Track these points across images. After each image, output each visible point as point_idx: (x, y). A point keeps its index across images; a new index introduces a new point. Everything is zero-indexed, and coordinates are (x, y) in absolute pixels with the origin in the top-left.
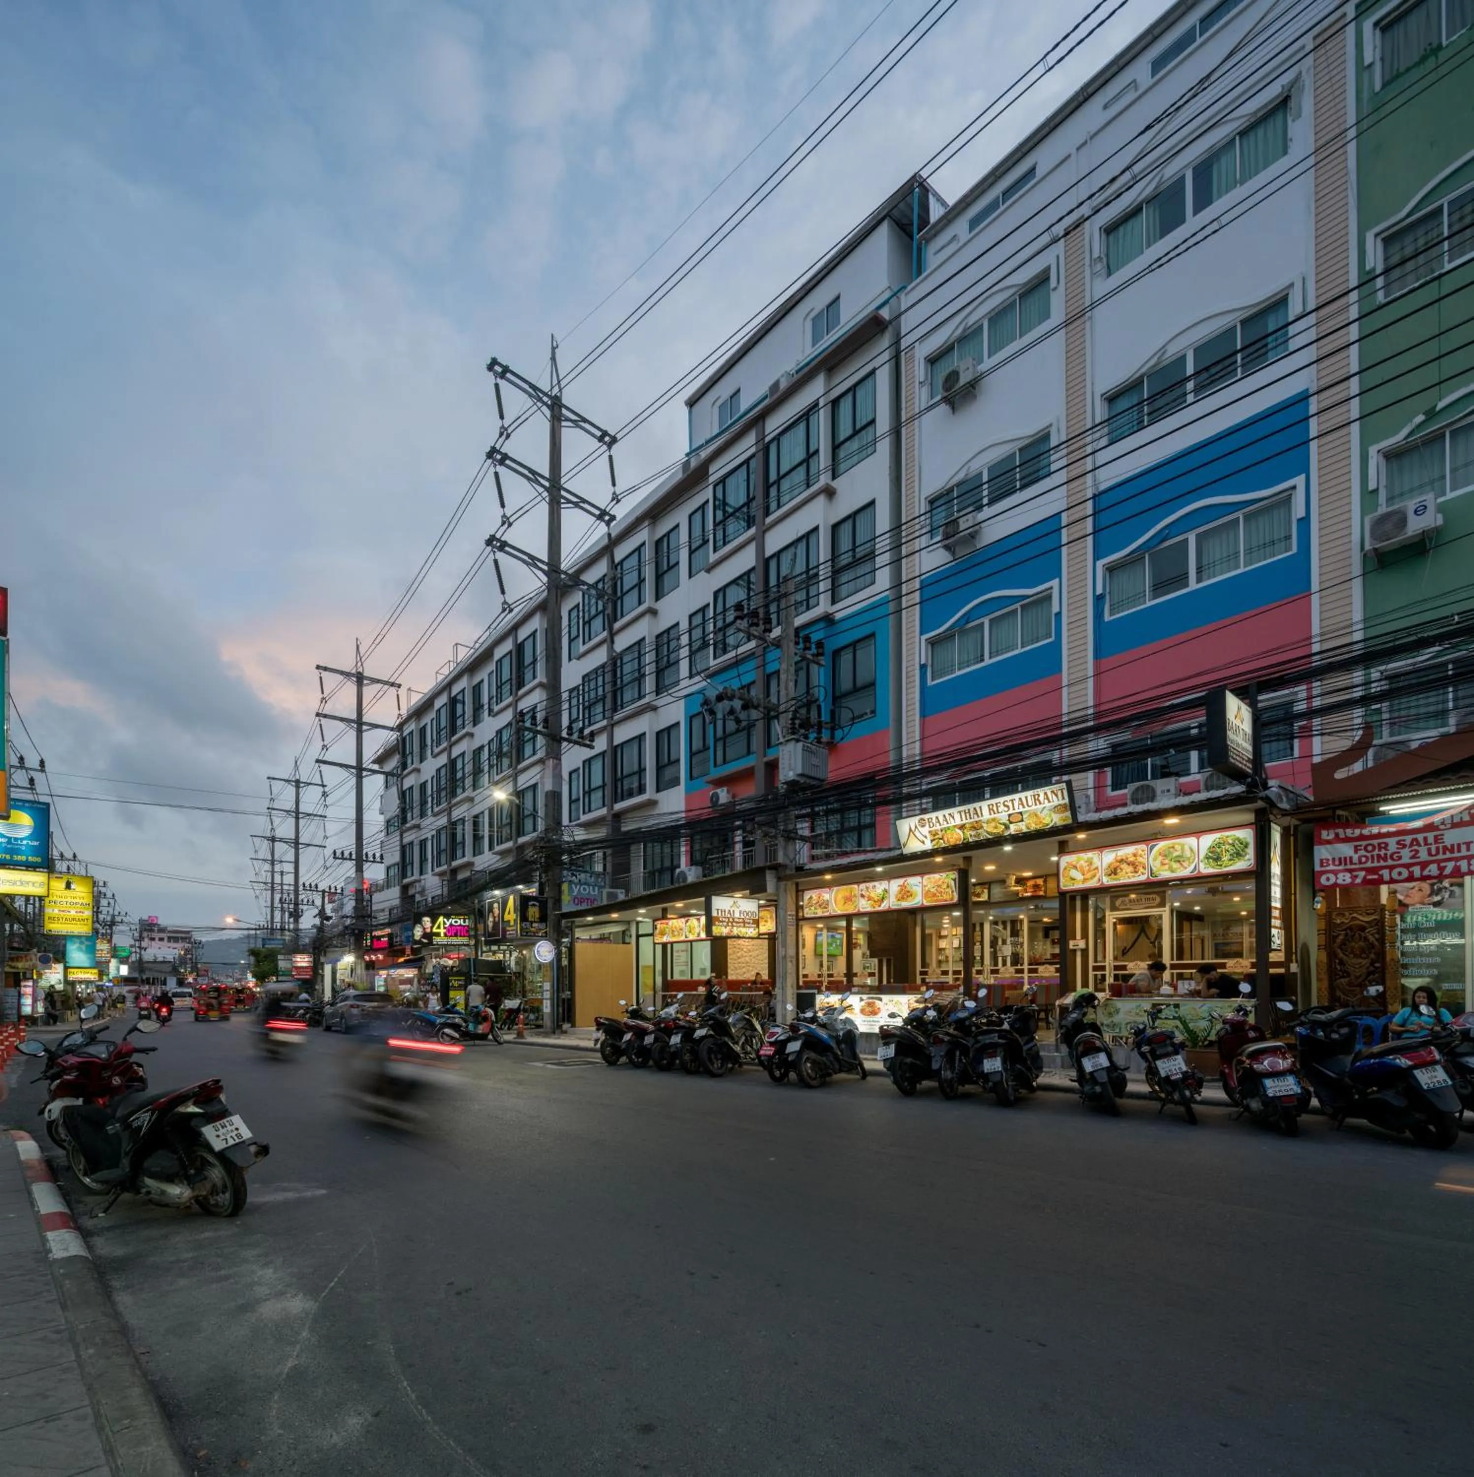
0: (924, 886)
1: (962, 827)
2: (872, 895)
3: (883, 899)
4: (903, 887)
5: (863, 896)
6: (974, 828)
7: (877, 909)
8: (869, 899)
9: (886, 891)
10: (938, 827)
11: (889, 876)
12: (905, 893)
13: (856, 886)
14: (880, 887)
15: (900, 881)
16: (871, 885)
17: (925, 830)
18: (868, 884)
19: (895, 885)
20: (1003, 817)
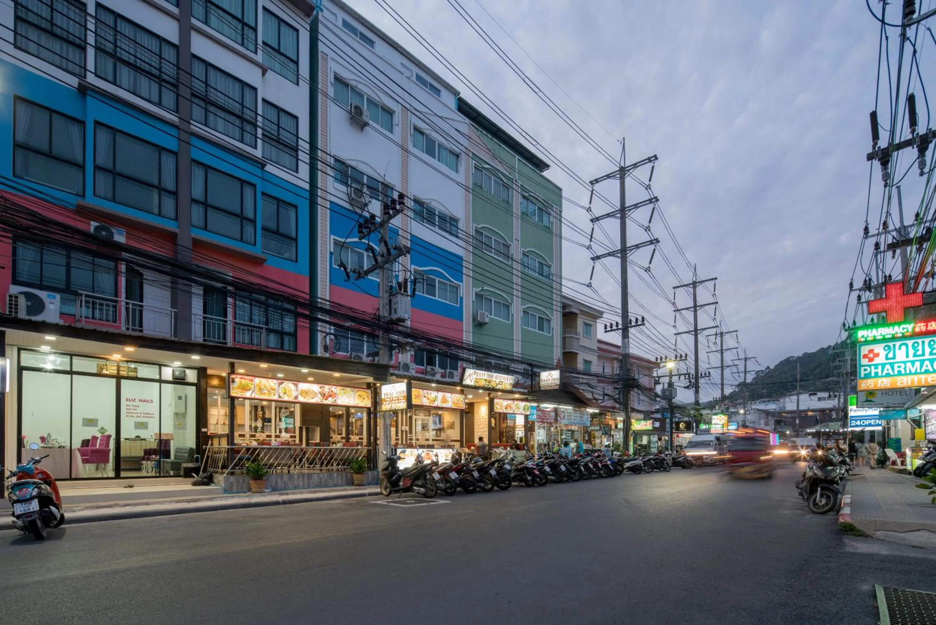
0: (452, 399)
1: (486, 380)
2: (430, 397)
3: (434, 401)
4: (444, 397)
5: (425, 397)
6: (489, 382)
7: (432, 405)
8: (428, 399)
9: (436, 397)
10: (479, 377)
11: (438, 390)
12: (444, 400)
13: (421, 390)
14: (433, 394)
15: (443, 394)
16: (429, 392)
17: (474, 377)
18: (428, 391)
19: (440, 395)
20: (498, 381)
